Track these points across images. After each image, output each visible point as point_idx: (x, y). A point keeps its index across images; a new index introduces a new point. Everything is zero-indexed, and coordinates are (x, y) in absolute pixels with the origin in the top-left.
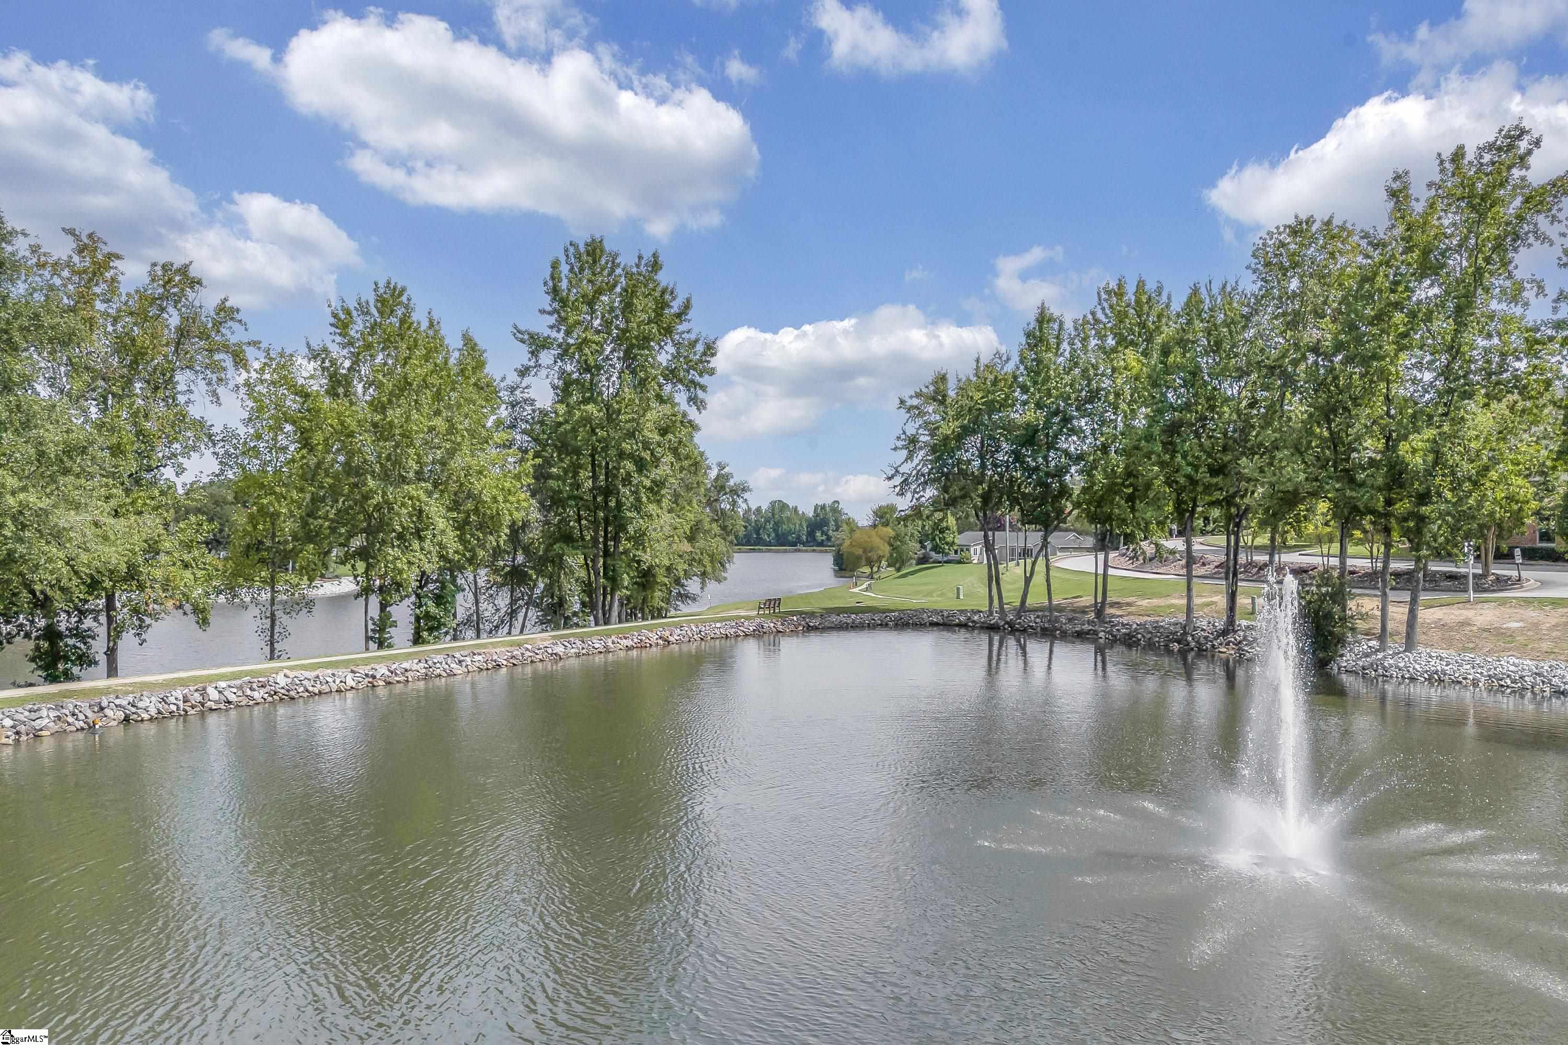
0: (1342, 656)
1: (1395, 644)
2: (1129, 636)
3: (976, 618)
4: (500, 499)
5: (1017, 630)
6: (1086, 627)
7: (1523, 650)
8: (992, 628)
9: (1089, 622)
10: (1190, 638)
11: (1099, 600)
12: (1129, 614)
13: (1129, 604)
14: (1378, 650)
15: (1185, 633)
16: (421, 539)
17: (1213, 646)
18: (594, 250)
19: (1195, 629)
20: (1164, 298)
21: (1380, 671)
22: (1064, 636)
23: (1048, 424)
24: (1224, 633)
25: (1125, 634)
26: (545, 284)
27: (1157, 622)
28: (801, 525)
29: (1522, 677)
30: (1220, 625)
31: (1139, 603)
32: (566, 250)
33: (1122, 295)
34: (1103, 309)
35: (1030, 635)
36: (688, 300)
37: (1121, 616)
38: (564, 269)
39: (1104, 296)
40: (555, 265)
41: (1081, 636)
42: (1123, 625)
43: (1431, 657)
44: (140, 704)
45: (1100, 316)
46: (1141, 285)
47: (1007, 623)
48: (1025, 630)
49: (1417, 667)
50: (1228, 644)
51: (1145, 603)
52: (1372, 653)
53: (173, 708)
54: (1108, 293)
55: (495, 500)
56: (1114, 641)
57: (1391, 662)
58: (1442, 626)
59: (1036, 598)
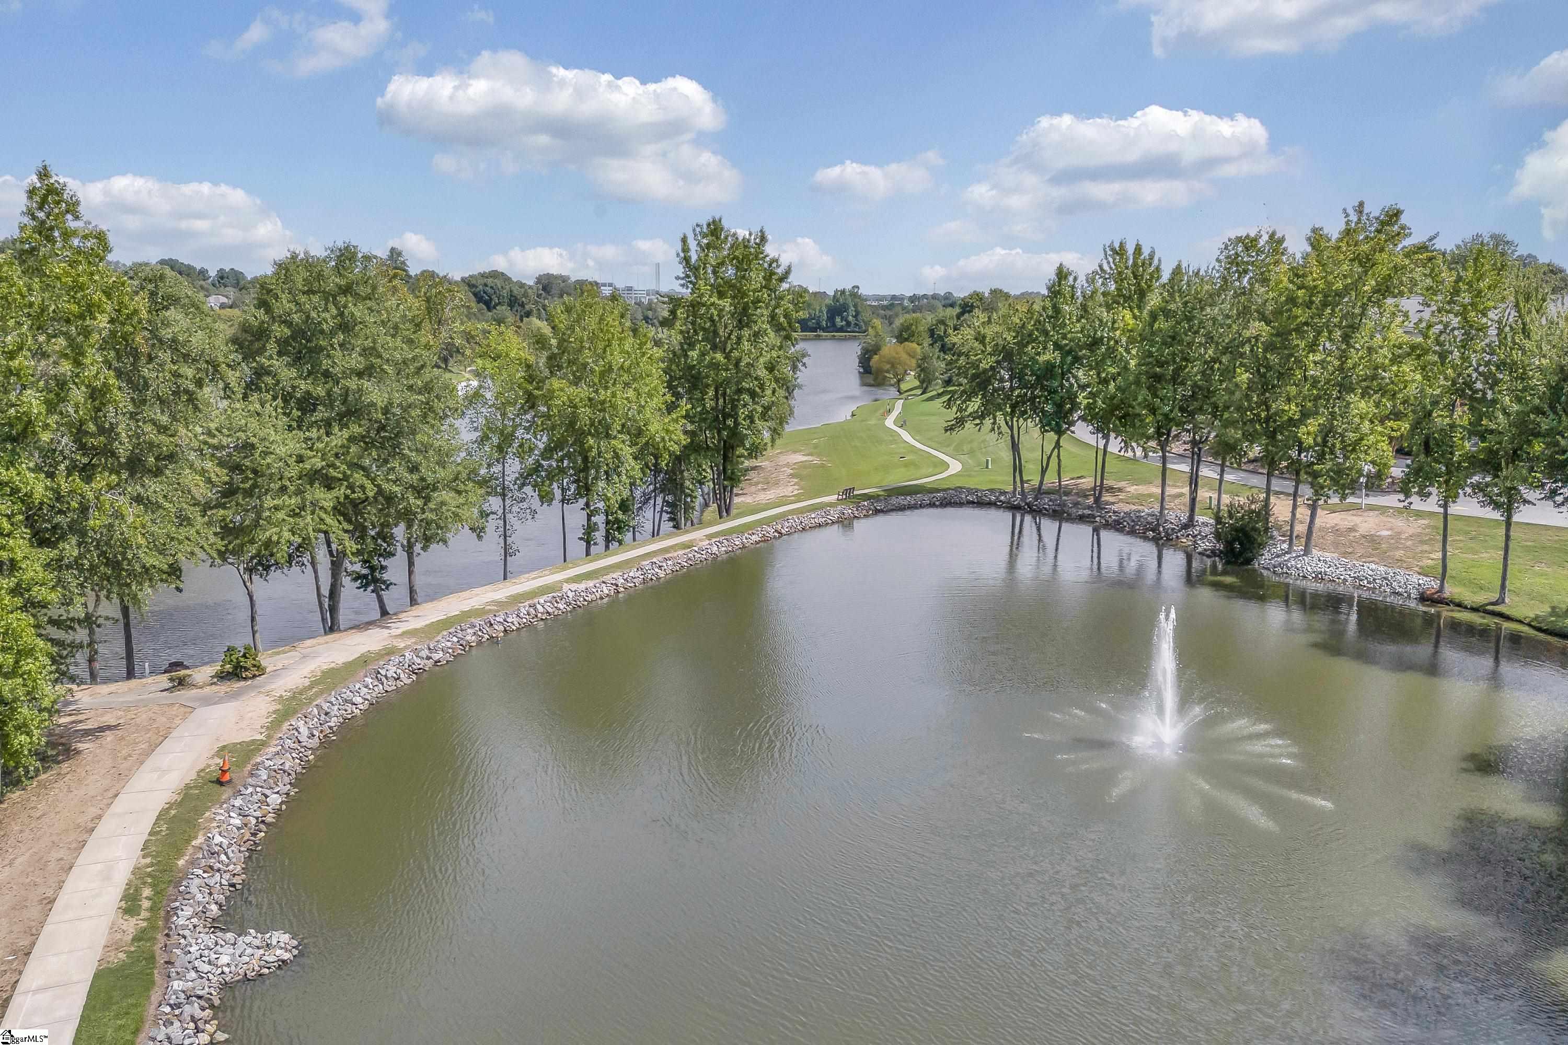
0: (1263, 555)
1: (1299, 548)
2: (1117, 522)
3: (1002, 498)
4: (667, 438)
5: (1034, 510)
6: (1087, 512)
7: (1383, 558)
8: (1014, 508)
9: (1090, 507)
10: (1161, 529)
11: (1098, 484)
12: (1121, 501)
13: (1120, 490)
14: (1287, 553)
15: (1158, 525)
16: (619, 475)
17: (1177, 537)
18: (715, 229)
19: (1166, 521)
20: (1156, 262)
21: (1285, 570)
22: (1071, 519)
23: (1063, 362)
24: (1185, 527)
25: (1115, 521)
26: (678, 255)
27: (1139, 511)
28: (821, 311)
29: (1374, 580)
30: (1184, 518)
31: (1128, 489)
32: (694, 230)
33: (1122, 254)
34: (1108, 263)
35: (1044, 515)
36: (789, 267)
37: (1113, 503)
38: (693, 245)
39: (1109, 252)
40: (684, 240)
41: (1082, 519)
42: (1114, 512)
43: (1319, 560)
44: (508, 620)
45: (1106, 267)
46: (1138, 250)
47: (1027, 504)
48: (1040, 511)
49: (1309, 568)
50: (1188, 536)
51: (1132, 489)
52: (1284, 554)
53: (525, 620)
54: (1113, 250)
55: (663, 439)
56: (1107, 526)
57: (1293, 563)
58: (1336, 531)
59: (1051, 479)
